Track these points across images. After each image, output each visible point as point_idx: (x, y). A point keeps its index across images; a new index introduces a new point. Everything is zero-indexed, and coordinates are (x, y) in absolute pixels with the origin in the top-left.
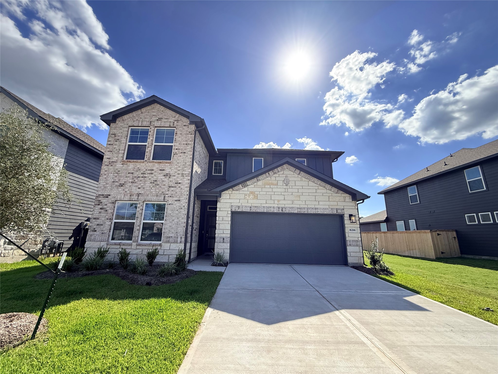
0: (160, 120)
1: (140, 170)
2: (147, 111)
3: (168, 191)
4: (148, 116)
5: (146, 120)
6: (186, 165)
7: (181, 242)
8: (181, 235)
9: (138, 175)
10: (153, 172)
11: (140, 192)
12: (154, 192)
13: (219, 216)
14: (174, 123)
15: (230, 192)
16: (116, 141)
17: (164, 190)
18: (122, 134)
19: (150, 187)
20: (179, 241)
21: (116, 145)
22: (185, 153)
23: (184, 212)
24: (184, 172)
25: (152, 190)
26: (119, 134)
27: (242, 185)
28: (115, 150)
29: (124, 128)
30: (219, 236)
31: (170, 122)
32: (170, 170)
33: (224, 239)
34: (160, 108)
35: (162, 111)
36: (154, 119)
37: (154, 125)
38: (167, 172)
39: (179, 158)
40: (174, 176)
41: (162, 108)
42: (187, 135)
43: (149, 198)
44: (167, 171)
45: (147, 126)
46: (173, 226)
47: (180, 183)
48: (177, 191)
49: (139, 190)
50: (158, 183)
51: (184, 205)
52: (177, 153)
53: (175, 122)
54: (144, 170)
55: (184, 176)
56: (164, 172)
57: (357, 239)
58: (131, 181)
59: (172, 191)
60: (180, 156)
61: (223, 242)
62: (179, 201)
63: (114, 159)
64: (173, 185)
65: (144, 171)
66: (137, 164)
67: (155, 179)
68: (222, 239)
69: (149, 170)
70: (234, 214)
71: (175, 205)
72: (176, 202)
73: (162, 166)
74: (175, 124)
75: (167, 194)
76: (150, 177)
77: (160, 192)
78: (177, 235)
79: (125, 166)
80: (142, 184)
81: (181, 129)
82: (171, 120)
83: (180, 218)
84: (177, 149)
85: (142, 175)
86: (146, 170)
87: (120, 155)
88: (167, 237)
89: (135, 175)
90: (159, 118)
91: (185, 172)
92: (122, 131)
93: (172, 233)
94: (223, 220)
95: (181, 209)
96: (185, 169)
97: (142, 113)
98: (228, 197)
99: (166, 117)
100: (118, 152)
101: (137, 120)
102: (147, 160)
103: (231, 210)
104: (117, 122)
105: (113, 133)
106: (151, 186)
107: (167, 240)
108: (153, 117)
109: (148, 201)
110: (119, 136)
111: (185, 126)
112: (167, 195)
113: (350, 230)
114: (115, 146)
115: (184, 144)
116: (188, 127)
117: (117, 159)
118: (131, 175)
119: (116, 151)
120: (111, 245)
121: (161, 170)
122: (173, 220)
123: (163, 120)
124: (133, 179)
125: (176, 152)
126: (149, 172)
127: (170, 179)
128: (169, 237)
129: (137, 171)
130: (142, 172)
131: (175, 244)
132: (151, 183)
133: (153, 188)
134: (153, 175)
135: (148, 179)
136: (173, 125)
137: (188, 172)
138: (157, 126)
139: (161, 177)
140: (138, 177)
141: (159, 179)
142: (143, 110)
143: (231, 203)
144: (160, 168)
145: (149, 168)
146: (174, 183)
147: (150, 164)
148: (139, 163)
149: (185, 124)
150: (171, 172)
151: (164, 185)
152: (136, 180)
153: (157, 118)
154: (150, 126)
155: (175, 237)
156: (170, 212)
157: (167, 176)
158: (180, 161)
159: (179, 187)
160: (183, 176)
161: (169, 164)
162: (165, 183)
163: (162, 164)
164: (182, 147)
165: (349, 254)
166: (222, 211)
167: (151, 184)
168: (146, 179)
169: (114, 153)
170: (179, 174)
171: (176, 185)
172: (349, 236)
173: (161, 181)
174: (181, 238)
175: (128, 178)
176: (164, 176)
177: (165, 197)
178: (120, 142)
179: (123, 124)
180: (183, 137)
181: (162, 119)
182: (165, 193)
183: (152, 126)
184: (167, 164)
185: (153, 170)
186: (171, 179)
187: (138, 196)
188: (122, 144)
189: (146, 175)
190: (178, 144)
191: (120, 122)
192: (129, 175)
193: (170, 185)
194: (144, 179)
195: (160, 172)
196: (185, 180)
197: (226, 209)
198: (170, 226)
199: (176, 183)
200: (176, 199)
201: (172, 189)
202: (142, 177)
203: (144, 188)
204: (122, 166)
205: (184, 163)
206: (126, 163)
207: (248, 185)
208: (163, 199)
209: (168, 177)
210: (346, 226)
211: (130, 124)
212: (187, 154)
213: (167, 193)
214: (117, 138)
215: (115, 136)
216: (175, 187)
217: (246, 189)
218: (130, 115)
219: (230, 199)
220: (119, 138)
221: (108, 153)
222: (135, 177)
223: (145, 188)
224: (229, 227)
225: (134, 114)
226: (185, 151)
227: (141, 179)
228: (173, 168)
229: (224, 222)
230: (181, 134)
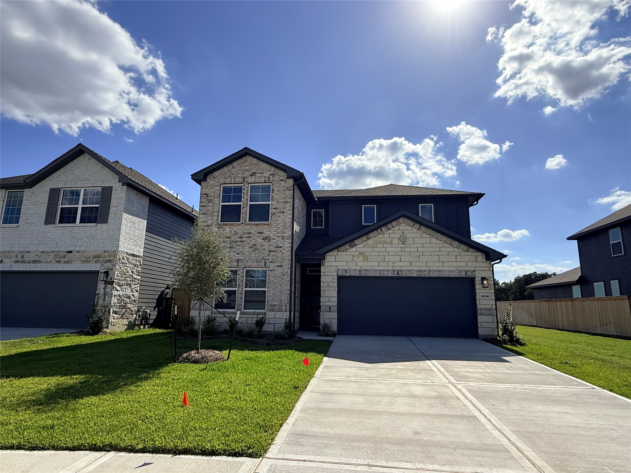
0: (253, 175)
1: (237, 233)
2: (239, 166)
3: (269, 256)
4: (240, 172)
5: (238, 176)
6: (286, 226)
7: (286, 311)
8: (285, 303)
9: (235, 239)
10: (251, 235)
11: (239, 258)
12: (254, 258)
13: (324, 282)
14: (269, 177)
15: (336, 254)
16: (209, 202)
17: (264, 255)
18: (214, 194)
19: (249, 251)
20: (284, 310)
21: (209, 206)
22: (284, 212)
23: (287, 279)
24: (284, 235)
25: (252, 256)
26: (211, 194)
27: (349, 245)
28: (209, 212)
29: (215, 186)
30: (325, 304)
31: (265, 177)
32: (269, 233)
33: (330, 308)
34: (253, 161)
35: (256, 164)
36: (247, 174)
37: (247, 181)
38: (266, 235)
39: (278, 218)
40: (274, 239)
41: (255, 161)
42: (285, 192)
43: (249, 264)
44: (266, 233)
45: (240, 182)
46: (277, 294)
47: (280, 247)
48: (278, 255)
49: (238, 256)
50: (258, 247)
51: (286, 271)
52: (276, 213)
53: (271, 177)
54: (242, 233)
55: (285, 238)
56: (262, 235)
57: (490, 307)
58: (228, 246)
59: (273, 255)
60: (279, 216)
61: (330, 311)
62: (281, 266)
63: (210, 222)
64: (273, 250)
65: (242, 235)
66: (233, 227)
67: (254, 244)
68: (328, 308)
69: (246, 233)
70: (340, 278)
71: (277, 271)
72: (278, 268)
73: (261, 229)
74: (271, 180)
75: (268, 260)
76: (248, 241)
77: (260, 258)
78: (281, 303)
79: (221, 229)
80: (241, 249)
81: (277, 184)
82: (265, 175)
83: (284, 285)
84: (275, 208)
85: (240, 239)
86: (244, 233)
87: (214, 218)
88: (271, 305)
89: (233, 240)
90: (252, 173)
91: (286, 235)
92: (214, 190)
93: (276, 301)
94: (328, 286)
95: (284, 275)
96: (286, 230)
97: (233, 167)
98: (334, 260)
99: (260, 171)
100: (213, 214)
101: (229, 176)
102: (244, 222)
103: (337, 274)
104: (208, 180)
105: (205, 193)
106: (251, 251)
107: (271, 308)
108: (246, 171)
109: (248, 267)
110: (211, 196)
111: (282, 180)
112: (268, 261)
113: (482, 296)
114: (208, 208)
115: (282, 202)
116: (286, 182)
117: (212, 222)
118: (229, 239)
119: (210, 214)
120: (215, 313)
121: (259, 233)
122: (276, 288)
123: (257, 175)
124: (231, 243)
125: (274, 212)
126: (247, 235)
127: (270, 243)
128: (273, 305)
129: (234, 235)
130: (239, 235)
131: (280, 312)
132: (250, 247)
133: (252, 253)
134: (251, 239)
135: (246, 243)
136: (269, 180)
137: (289, 234)
138: (251, 182)
139: (260, 241)
140: (236, 242)
141: (258, 243)
142: (234, 164)
143: (337, 266)
144: (259, 231)
145: (247, 231)
146: (275, 247)
147: (247, 227)
148: (236, 226)
149: (282, 178)
150: (270, 235)
151: (264, 250)
152: (234, 245)
153: (251, 173)
154: (243, 182)
155: (279, 305)
156: (273, 279)
157: (266, 239)
158: (279, 222)
159: (280, 251)
160: (284, 239)
161: (267, 226)
162: (264, 247)
163: (260, 226)
164: (280, 206)
165: (479, 325)
166: (327, 275)
167: (250, 249)
168: (244, 243)
169: (208, 216)
170: (278, 237)
171: (276, 249)
172: (480, 304)
173: (260, 246)
174: (286, 306)
175: (226, 244)
176: (263, 239)
177: (265, 262)
178: (213, 202)
179: (214, 182)
180: (280, 194)
181: (256, 173)
182: (266, 258)
183: (245, 182)
184: (265, 226)
185: (251, 233)
186: (271, 243)
187: (238, 262)
188: (216, 205)
189: (244, 239)
190: (275, 202)
191: (211, 180)
192: (226, 239)
193: (271, 249)
194: (242, 244)
195: (258, 235)
196: (286, 243)
197: (331, 274)
198: (274, 294)
199: (276, 247)
200: (278, 264)
201: (273, 253)
202: (240, 241)
203: (243, 254)
204: (218, 229)
205: (284, 225)
206: (221, 227)
207: (356, 245)
208: (264, 264)
209: (267, 241)
210: (477, 291)
211: (222, 181)
212: (286, 213)
213: (268, 258)
214: (210, 198)
215: (207, 196)
216: (276, 251)
217: (354, 249)
218: (221, 171)
219: (335, 261)
220: (212, 198)
221: (202, 216)
222: (233, 241)
223: (244, 253)
224: (335, 294)
225: (225, 169)
226: (284, 210)
227: (239, 243)
228: (272, 231)
229: (330, 288)
230: (278, 191)
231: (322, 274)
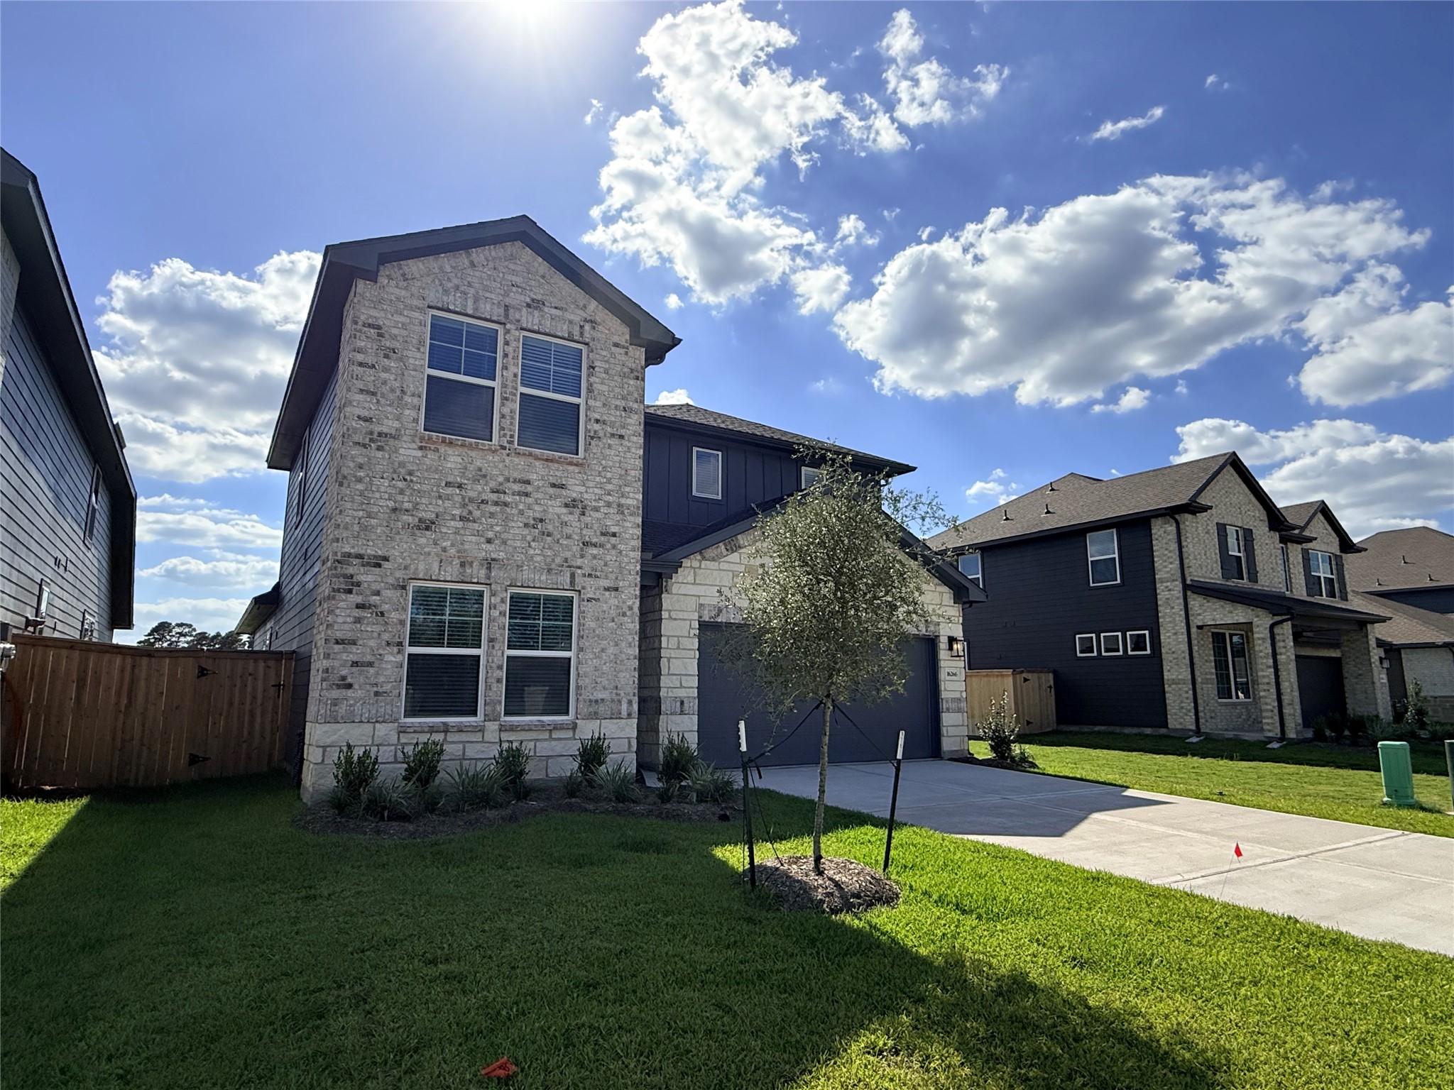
0: (536, 308)
1: (485, 476)
2: (491, 265)
3: (582, 556)
4: (494, 284)
5: (488, 295)
6: (629, 478)
7: (629, 715)
8: (628, 694)
9: (480, 493)
10: (529, 488)
11: (494, 556)
12: (538, 558)
13: (668, 637)
14: (582, 327)
15: (696, 564)
16: (386, 356)
17: (568, 554)
18: (405, 333)
19: (524, 538)
20: (624, 714)
21: (386, 370)
22: (621, 437)
23: (631, 626)
24: (623, 501)
25: (531, 552)
26: (395, 331)
27: (725, 545)
28: (385, 389)
29: (412, 308)
30: (670, 694)
31: (571, 322)
32: (583, 489)
33: (682, 703)
34: (536, 265)
35: (543, 277)
36: (516, 298)
37: (519, 321)
38: (574, 495)
39: (608, 452)
40: (596, 509)
41: (541, 265)
42: (625, 380)
43: (526, 575)
44: (575, 491)
45: (495, 318)
46: (604, 668)
47: (614, 535)
48: (608, 558)
49: (490, 547)
50: (550, 528)
51: (630, 603)
52: (601, 434)
53: (587, 327)
54: (501, 479)
55: (626, 511)
56: (564, 492)
57: (957, 695)
58: (457, 512)
59: (594, 557)
60: (610, 446)
61: (682, 713)
62: (616, 589)
63: (389, 425)
64: (594, 540)
65: (501, 484)
66: (473, 454)
67: (538, 515)
68: (678, 704)
69: (515, 481)
70: (705, 626)
71: (606, 603)
72: (607, 593)
73: (558, 474)
74: (587, 335)
75: (579, 568)
76: (521, 507)
77: (558, 560)
78: (617, 694)
79: (431, 455)
80: (498, 529)
81: (604, 353)
82: (572, 317)
83: (623, 644)
84: (597, 421)
85: (494, 497)
86: (508, 480)
87: (407, 412)
88: (590, 701)
89: (472, 494)
90: (533, 300)
91: (629, 502)
92: (402, 319)
93: (604, 688)
94: (678, 648)
95: (624, 615)
96: (627, 489)
97: (473, 265)
98: (690, 579)
99: (555, 301)
100: (400, 399)
101: (457, 288)
102: (508, 446)
103: (700, 617)
104: (383, 280)
105: (370, 321)
106: (529, 538)
107: (591, 709)
108: (514, 289)
109: (522, 586)
110: (394, 338)
111: (616, 345)
112: (579, 571)
113: (949, 674)
114: (384, 375)
115: (616, 407)
116: (626, 353)
117: (396, 424)
118: (458, 491)
119: (391, 396)
121: (554, 485)
122: (603, 650)
123: (546, 309)
124: (464, 506)
125: (595, 432)
126: (516, 487)
127: (585, 518)
128: (596, 701)
129: (476, 481)
130: (493, 484)
131: (615, 721)
132: (526, 525)
133: (533, 544)
134: (529, 500)
135: (514, 511)
136: (582, 334)
137: (635, 502)
138: (529, 326)
139: (558, 510)
140: (483, 501)
141: (550, 516)
142: (474, 255)
143: (699, 596)
144: (552, 480)
145: (516, 475)
146: (599, 534)
147: (516, 460)
148: (481, 453)
149: (616, 339)
150: (586, 496)
151: (569, 537)
152: (477, 513)
153: (528, 300)
154: (503, 320)
155: (613, 701)
156: (593, 625)
157: (574, 506)
158: (611, 463)
159: (614, 547)
160: (623, 513)
161: (577, 469)
162: (568, 530)
163: (556, 465)
164: (613, 416)
165: (944, 730)
166: (675, 619)
167: (526, 532)
168: (508, 510)
169: (383, 401)
170: (609, 505)
171: (602, 538)
172: (945, 690)
173: (557, 524)
174: (630, 702)
175: (448, 504)
176: (566, 505)
177: (573, 576)
178: (401, 359)
179: (403, 293)
180: (613, 384)
181: (544, 304)
182: (574, 564)
183: (511, 322)
184: (571, 468)
185: (528, 482)
186: (587, 519)
187: (489, 568)
188: (412, 373)
189: (508, 499)
190: (598, 404)
191: (393, 283)
192: (449, 491)
193: (587, 539)
194: (502, 512)
195: (552, 491)
196: (628, 525)
197: (685, 615)
198: (596, 669)
199: (603, 534)
200: (607, 583)
201: (594, 551)
202: (496, 504)
203: (504, 542)
204: (419, 453)
205: (623, 472)
206: (433, 447)
207: (740, 547)
208: (568, 580)
209: (577, 511)
210: (942, 664)
211: (432, 297)
212: (629, 441)
213: (579, 562)
214: (388, 344)
215: (380, 335)
216: (602, 546)
217: (734, 557)
218: (431, 263)
219: (694, 584)
220: (397, 345)
221: (361, 397)
222: (471, 500)
223: (509, 542)
224: (693, 668)
225: (445, 262)
226: (622, 432)
227: (494, 509)
228: (590, 484)
229: (683, 653)
230: (606, 372)
231: (665, 615)
